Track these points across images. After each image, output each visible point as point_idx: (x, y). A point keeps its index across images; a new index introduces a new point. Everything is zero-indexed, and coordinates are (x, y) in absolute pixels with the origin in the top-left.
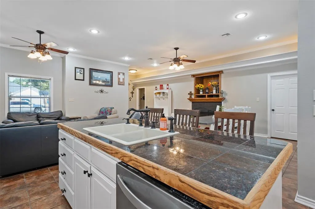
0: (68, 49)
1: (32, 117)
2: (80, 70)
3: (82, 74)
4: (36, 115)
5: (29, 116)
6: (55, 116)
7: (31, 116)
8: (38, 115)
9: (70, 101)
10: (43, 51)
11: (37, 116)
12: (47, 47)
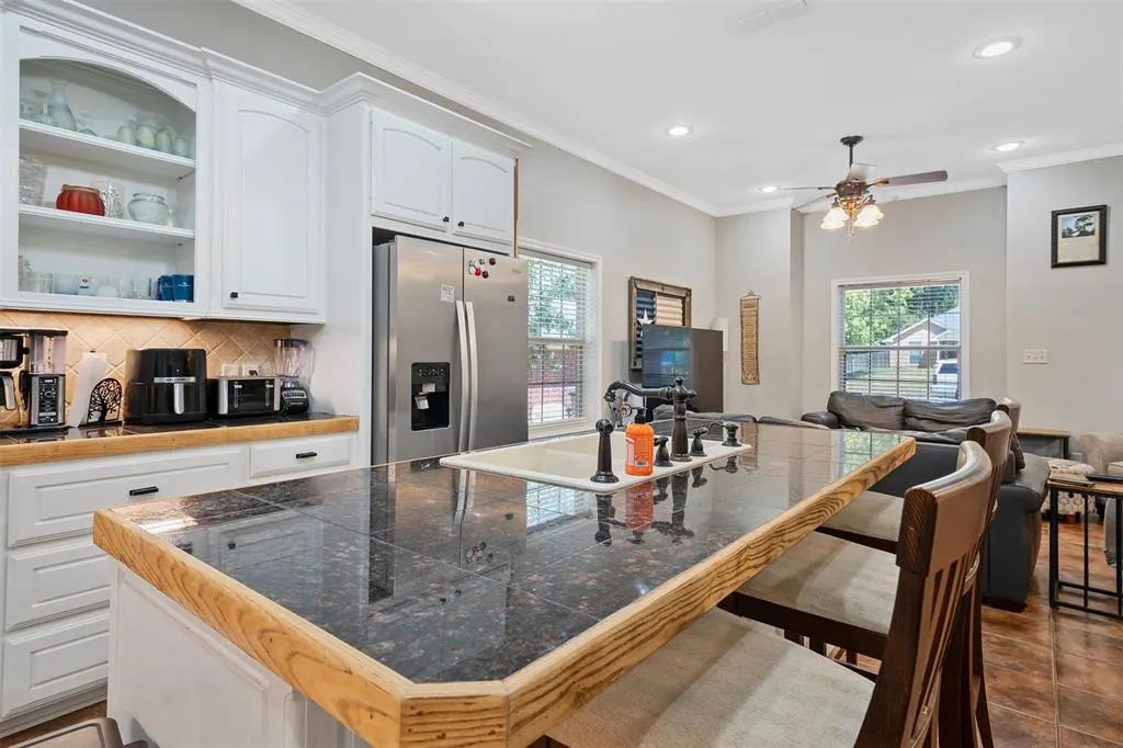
0: (993, 149)
1: (888, 411)
2: (1083, 219)
3: (1093, 233)
4: (901, 408)
5: (881, 407)
6: (964, 418)
7: (885, 407)
8: (907, 406)
9: (1026, 361)
10: (858, 199)
11: (904, 410)
12: (868, 182)
